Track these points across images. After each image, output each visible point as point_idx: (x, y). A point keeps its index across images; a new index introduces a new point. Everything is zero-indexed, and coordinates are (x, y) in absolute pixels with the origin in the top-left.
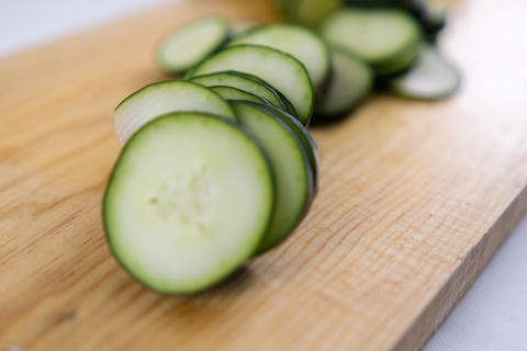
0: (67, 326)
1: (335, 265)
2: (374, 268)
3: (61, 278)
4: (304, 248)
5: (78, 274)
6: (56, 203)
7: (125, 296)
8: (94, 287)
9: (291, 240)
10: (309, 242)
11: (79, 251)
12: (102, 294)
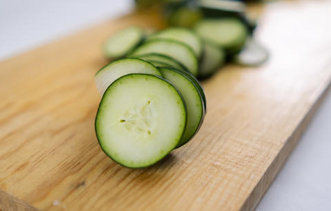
0: (82, 189)
1: (218, 150)
2: (239, 151)
3: (74, 166)
4: (201, 143)
5: (82, 163)
6: (62, 129)
7: (110, 173)
8: (92, 169)
9: (193, 140)
10: (202, 140)
11: (80, 152)
12: (97, 172)
